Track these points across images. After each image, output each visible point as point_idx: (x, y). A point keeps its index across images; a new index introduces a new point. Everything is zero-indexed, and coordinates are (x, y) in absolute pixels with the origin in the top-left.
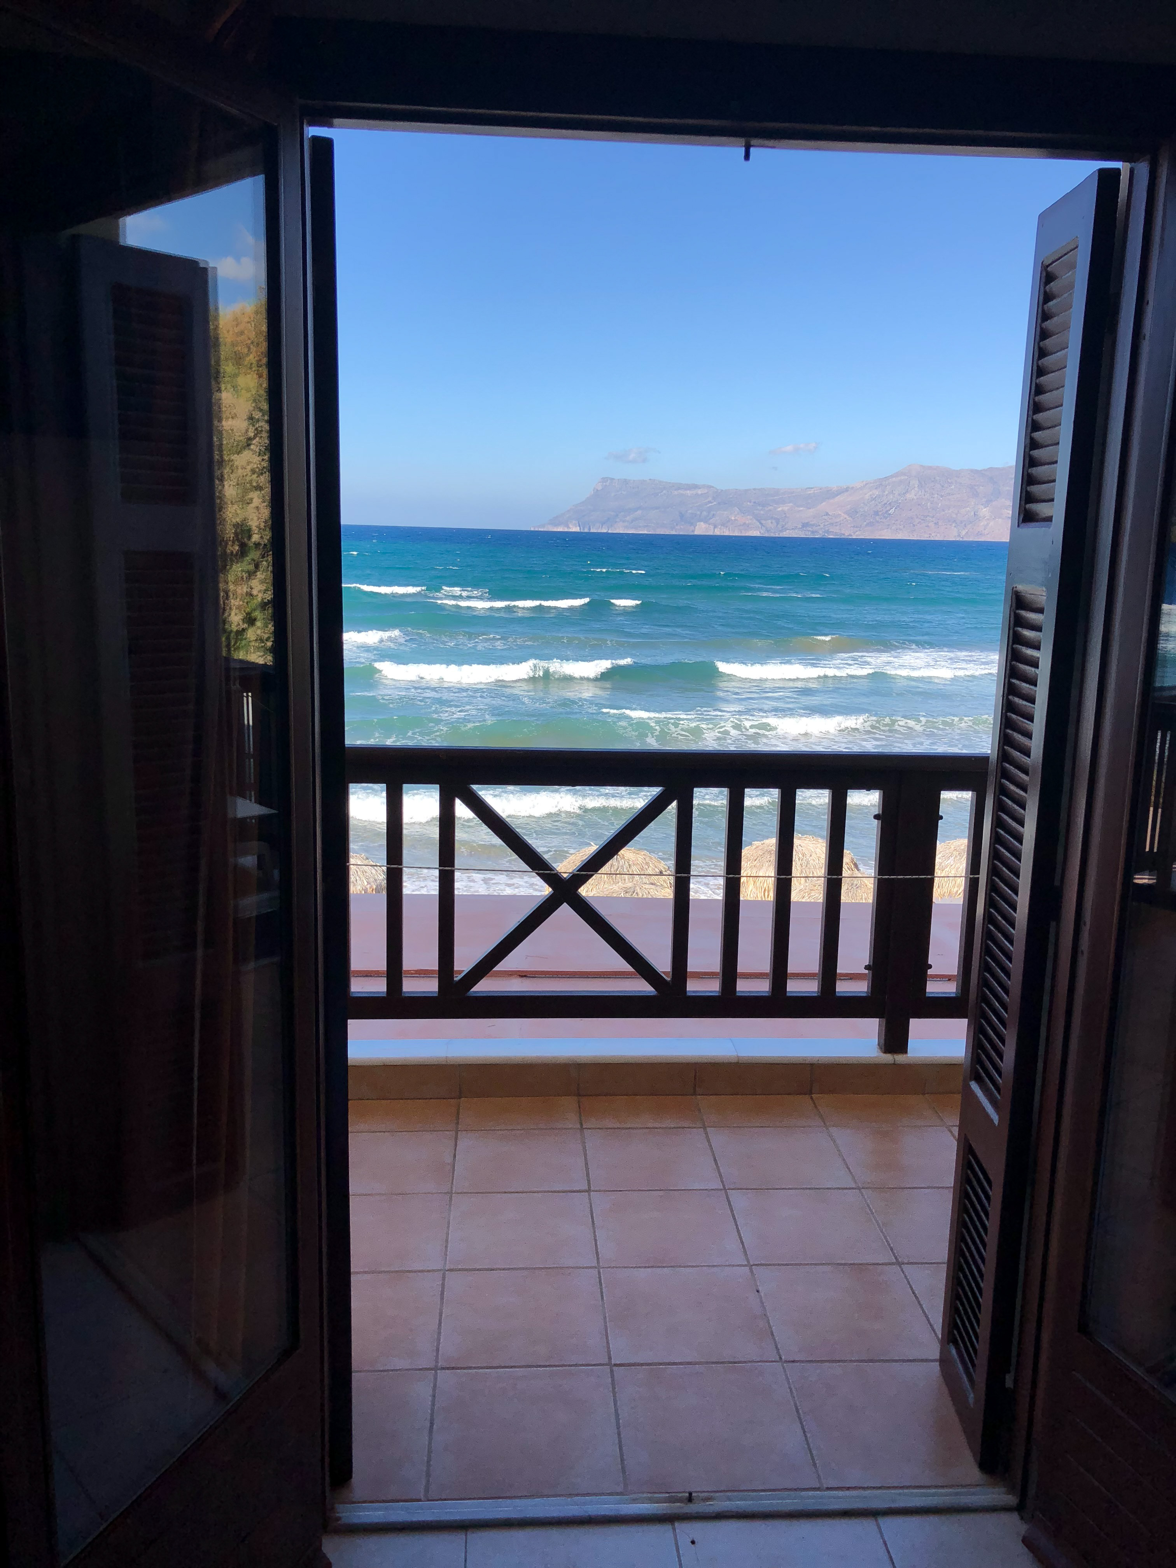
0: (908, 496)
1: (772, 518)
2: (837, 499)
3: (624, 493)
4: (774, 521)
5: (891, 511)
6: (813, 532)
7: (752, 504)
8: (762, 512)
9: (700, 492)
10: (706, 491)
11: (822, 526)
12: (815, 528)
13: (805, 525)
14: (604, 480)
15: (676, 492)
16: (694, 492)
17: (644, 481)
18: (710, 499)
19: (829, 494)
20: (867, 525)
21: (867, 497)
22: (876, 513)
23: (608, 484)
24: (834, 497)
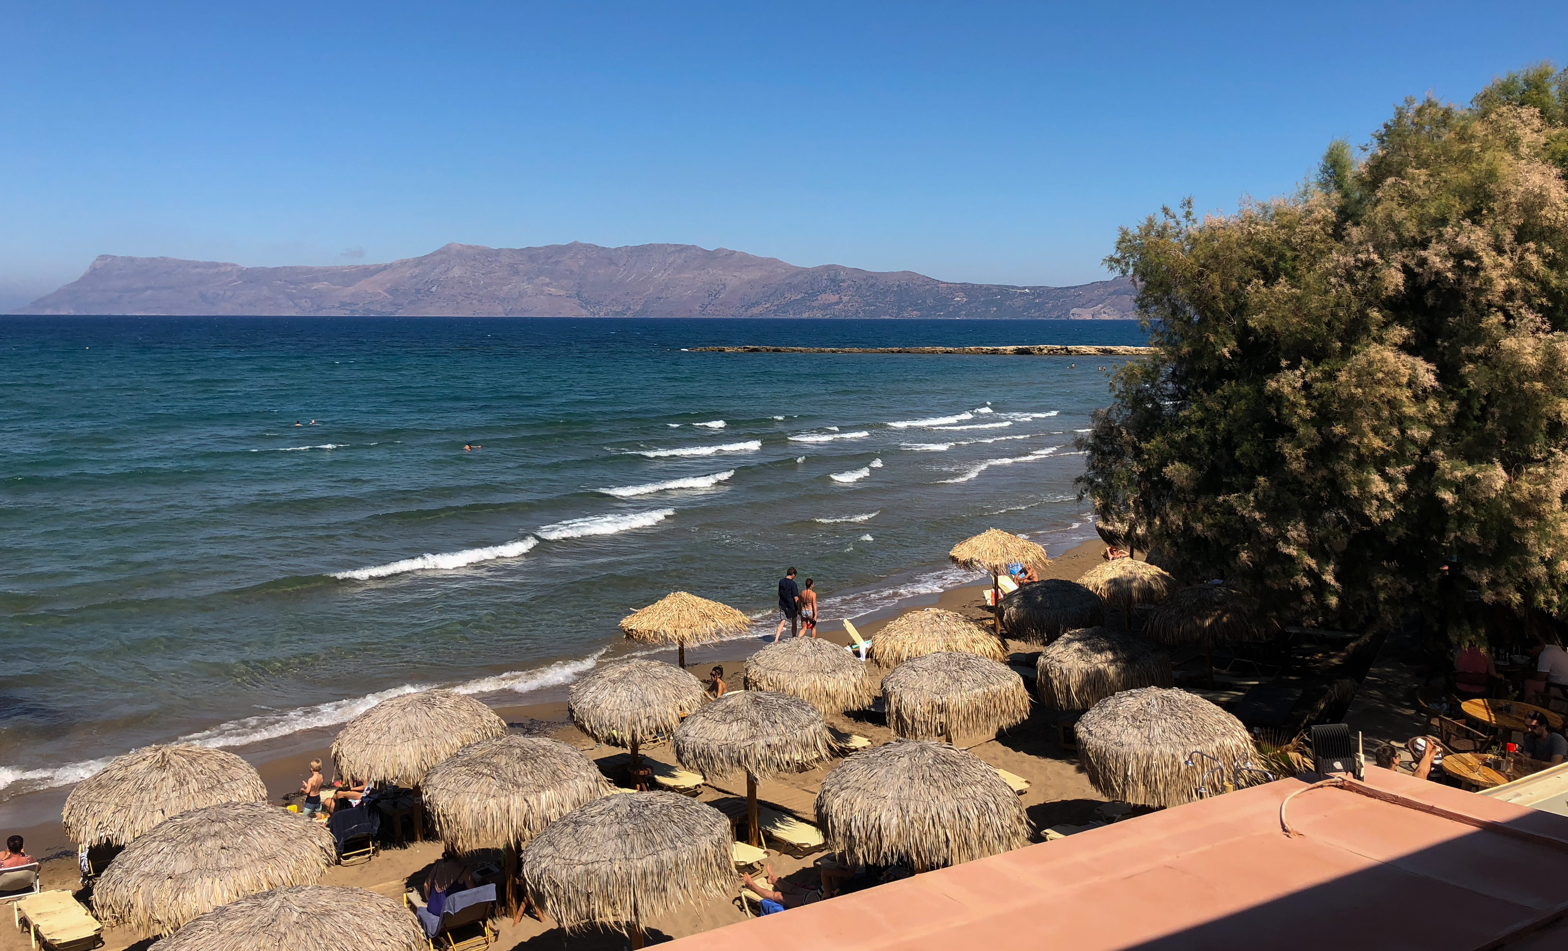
0: (449, 274)
1: (306, 297)
2: (375, 277)
3: (129, 272)
4: (308, 300)
5: (434, 289)
6: (352, 311)
7: (283, 282)
8: (294, 291)
9: (221, 271)
10: (229, 269)
11: (361, 305)
12: (354, 307)
13: (343, 305)
14: (103, 257)
15: (193, 271)
16: (215, 270)
17: (153, 259)
18: (234, 277)
19: (367, 272)
20: (409, 303)
21: (408, 274)
22: (418, 291)
23: (107, 262)
24: (372, 275)
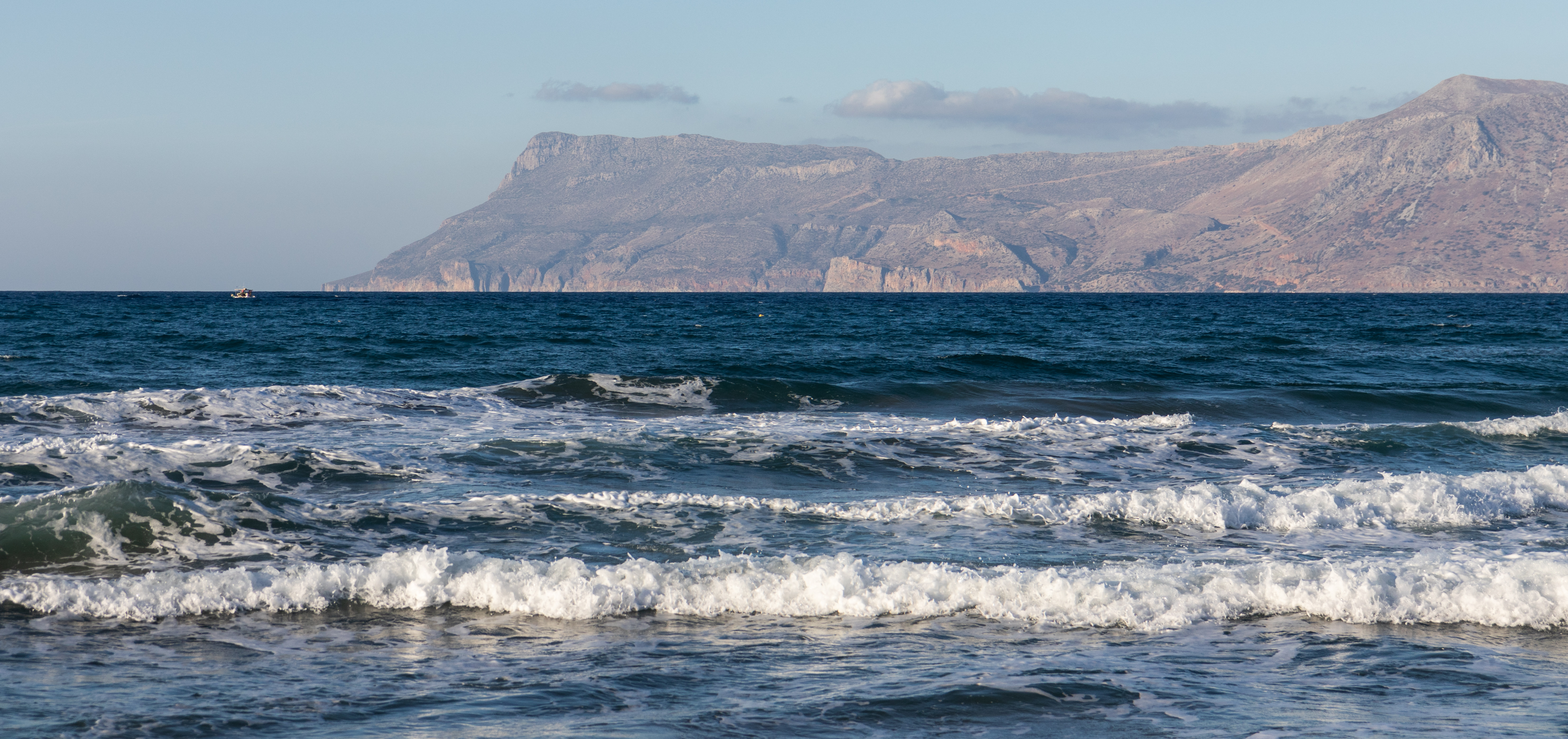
0: (1450, 168)
1: (1053, 240)
2: (1242, 182)
3: (606, 176)
4: (1059, 249)
5: (1407, 213)
6: (1179, 279)
7: (990, 200)
8: (1023, 223)
9: (833, 168)
10: (851, 166)
11: (1204, 261)
12: (1185, 268)
13: (1151, 259)
14: (545, 140)
15: (762, 172)
16: (817, 170)
17: (664, 139)
18: (866, 188)
19: (1217, 169)
20: (1339, 253)
21: (1331, 173)
22: (1363, 219)
23: (556, 151)
24: (1233, 176)
